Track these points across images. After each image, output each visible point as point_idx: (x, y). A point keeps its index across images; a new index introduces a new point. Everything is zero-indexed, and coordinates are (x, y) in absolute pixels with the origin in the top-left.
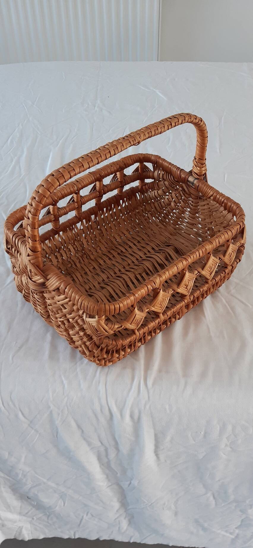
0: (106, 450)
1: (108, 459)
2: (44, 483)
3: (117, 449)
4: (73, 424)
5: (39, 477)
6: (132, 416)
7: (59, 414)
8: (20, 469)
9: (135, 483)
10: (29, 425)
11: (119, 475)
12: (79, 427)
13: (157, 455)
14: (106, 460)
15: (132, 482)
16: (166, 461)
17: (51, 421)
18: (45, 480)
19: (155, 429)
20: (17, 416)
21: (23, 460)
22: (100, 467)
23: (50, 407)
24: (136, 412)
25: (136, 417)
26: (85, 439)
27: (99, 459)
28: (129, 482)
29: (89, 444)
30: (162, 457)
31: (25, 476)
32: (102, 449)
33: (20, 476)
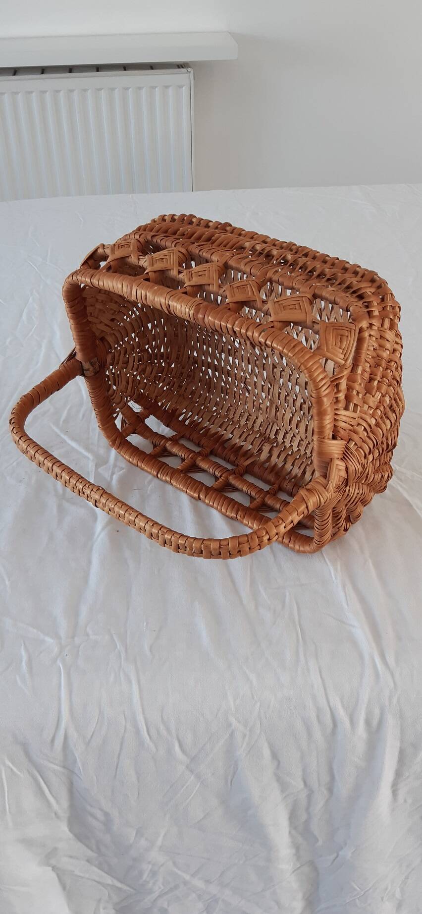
0: (309, 797)
1: (309, 814)
2: (186, 883)
3: (330, 790)
4: (267, 752)
5: (179, 872)
6: (368, 722)
7: (245, 736)
8: (149, 863)
9: (347, 853)
10: (187, 767)
11: (320, 843)
12: (275, 756)
13: (395, 793)
14: (304, 817)
15: (341, 853)
16: (405, 801)
17: (230, 751)
18: (187, 877)
19: (402, 741)
20: (170, 751)
21: (159, 842)
22: (290, 832)
23: (230, 725)
24: (377, 712)
25: (375, 722)
26: (279, 779)
27: (293, 816)
28: (335, 855)
29: (284, 786)
30: (402, 794)
31: (154, 873)
32: (303, 796)
33: (145, 877)
